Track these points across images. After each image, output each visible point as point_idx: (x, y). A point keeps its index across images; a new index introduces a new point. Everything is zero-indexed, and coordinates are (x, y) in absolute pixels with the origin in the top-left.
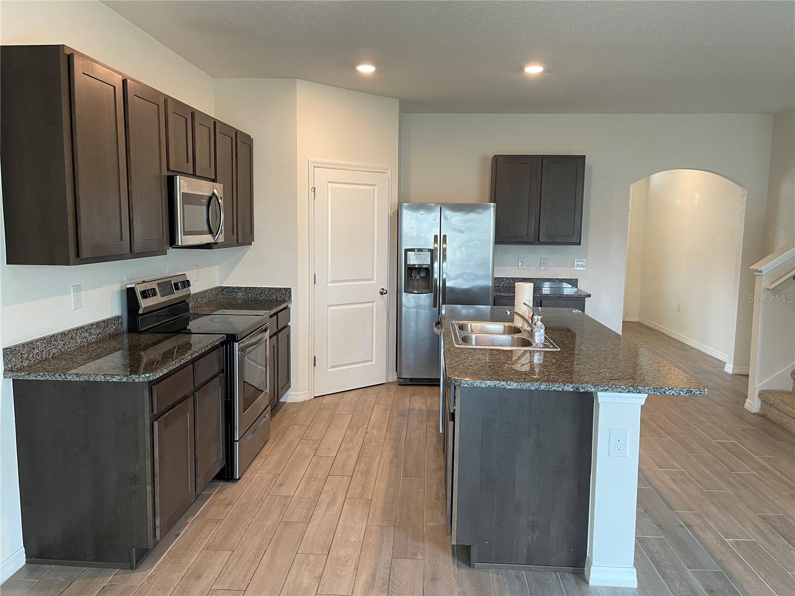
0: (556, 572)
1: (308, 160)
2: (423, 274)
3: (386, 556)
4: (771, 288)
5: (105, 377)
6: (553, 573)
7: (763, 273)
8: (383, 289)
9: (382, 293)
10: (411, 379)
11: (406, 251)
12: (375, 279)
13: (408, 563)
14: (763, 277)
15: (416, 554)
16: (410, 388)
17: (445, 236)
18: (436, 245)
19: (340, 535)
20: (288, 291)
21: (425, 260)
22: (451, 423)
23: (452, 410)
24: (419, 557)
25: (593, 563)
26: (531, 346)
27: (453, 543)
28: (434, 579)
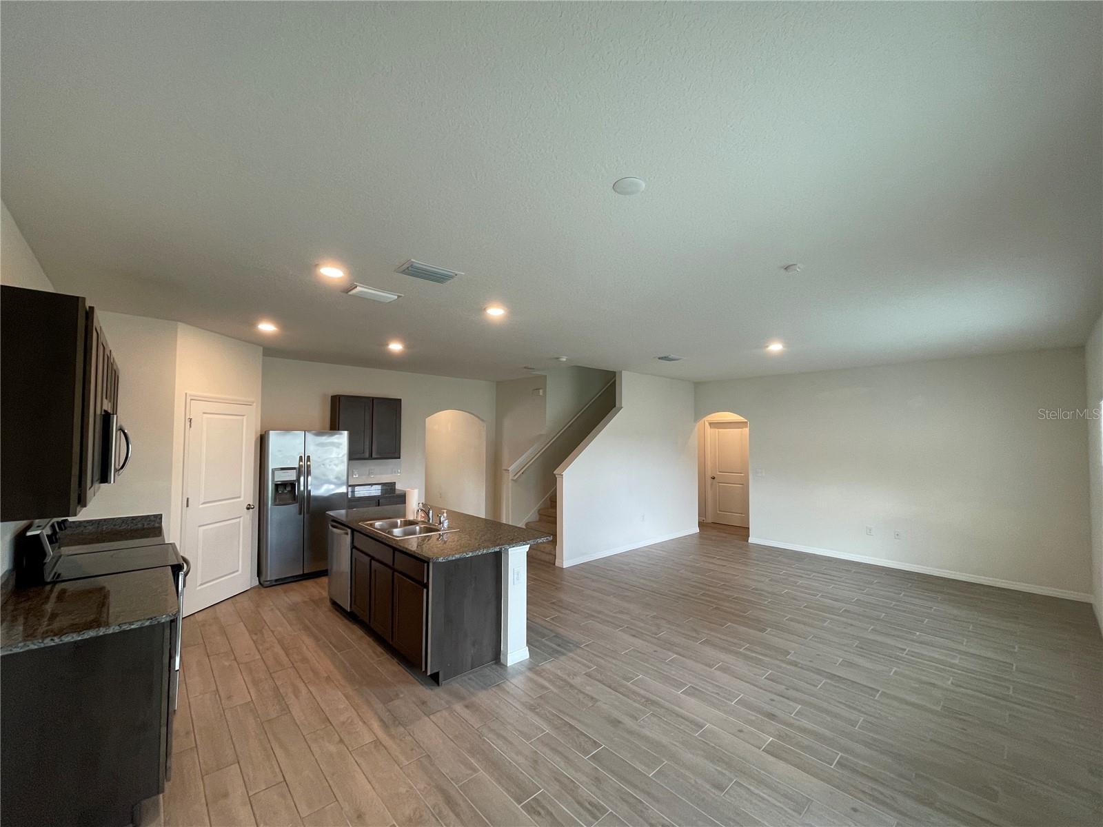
1: (186, 394)
2: (289, 489)
3: (379, 706)
4: (515, 479)
5: (121, 627)
6: (486, 669)
7: (510, 470)
8: (249, 505)
9: (248, 509)
10: (276, 581)
11: (273, 471)
12: (242, 496)
13: (397, 702)
14: (510, 473)
15: (397, 695)
16: (279, 588)
17: (309, 457)
18: (301, 463)
19: (327, 708)
20: (159, 517)
21: (291, 476)
22: (425, 590)
23: (425, 581)
24: (402, 696)
25: (509, 652)
26: (438, 530)
27: (429, 674)
28: (424, 703)
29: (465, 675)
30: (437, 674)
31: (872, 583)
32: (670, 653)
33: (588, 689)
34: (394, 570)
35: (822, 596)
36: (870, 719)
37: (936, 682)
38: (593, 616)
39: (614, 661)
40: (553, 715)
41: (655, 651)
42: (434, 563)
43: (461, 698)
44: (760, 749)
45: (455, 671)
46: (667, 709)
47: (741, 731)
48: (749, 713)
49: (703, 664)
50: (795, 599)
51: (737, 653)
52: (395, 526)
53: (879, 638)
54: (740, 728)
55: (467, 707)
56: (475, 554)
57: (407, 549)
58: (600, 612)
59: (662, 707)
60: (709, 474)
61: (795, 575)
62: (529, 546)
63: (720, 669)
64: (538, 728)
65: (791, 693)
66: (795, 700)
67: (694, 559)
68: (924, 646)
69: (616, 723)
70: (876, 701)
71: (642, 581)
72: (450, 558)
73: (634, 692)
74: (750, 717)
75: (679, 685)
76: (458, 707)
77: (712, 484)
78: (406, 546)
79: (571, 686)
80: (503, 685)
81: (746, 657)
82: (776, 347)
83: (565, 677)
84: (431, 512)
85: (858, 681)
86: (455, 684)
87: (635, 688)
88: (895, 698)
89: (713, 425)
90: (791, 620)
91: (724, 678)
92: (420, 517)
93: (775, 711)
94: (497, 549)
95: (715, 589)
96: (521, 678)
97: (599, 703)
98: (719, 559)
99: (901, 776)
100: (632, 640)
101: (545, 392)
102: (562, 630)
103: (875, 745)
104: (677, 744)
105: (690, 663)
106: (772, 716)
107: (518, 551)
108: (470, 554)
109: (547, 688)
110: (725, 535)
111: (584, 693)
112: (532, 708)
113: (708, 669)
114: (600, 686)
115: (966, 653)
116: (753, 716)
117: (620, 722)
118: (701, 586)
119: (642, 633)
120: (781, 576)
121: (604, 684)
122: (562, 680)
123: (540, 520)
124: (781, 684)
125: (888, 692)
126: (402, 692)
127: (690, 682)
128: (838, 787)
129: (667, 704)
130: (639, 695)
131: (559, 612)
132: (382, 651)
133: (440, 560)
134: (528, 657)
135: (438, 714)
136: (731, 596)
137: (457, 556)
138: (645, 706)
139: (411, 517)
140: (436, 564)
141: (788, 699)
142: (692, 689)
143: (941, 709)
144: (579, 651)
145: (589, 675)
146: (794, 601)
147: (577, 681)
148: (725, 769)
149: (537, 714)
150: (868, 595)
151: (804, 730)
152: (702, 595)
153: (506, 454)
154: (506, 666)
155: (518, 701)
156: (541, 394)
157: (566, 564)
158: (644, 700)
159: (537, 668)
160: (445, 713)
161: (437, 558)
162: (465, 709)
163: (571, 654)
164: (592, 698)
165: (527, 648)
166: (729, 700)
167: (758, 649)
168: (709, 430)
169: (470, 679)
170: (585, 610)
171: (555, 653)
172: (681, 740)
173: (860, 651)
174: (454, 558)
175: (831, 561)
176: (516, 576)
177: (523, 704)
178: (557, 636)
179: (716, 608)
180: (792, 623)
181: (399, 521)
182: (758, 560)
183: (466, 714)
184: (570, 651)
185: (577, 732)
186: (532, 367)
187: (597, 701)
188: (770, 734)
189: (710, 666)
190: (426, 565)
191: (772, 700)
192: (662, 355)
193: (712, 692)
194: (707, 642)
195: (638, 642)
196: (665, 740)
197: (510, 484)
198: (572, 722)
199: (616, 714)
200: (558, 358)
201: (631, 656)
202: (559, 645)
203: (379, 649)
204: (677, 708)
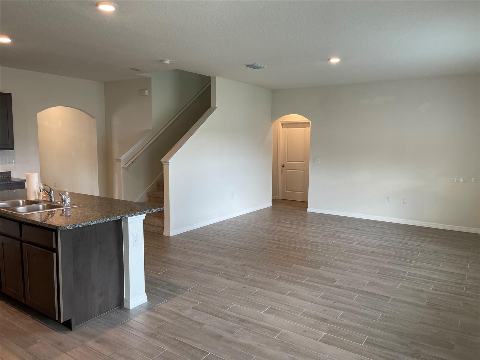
0: (112, 312)
3: (19, 350)
4: (126, 167)
6: (112, 313)
7: (121, 160)
13: (35, 346)
14: (121, 162)
15: (35, 341)
22: (55, 254)
23: (54, 246)
24: (40, 341)
25: (130, 299)
26: (62, 207)
27: (62, 321)
28: (60, 344)
29: (93, 320)
30: (70, 321)
31: (387, 234)
32: (255, 288)
33: (196, 318)
34: (22, 242)
35: (356, 244)
36: (385, 314)
37: (424, 289)
38: (196, 268)
39: (214, 297)
40: (170, 338)
41: (244, 288)
42: (62, 231)
43: (91, 336)
44: (317, 340)
45: (86, 318)
46: (254, 324)
47: (305, 331)
48: (310, 320)
49: (277, 292)
50: (339, 247)
51: (301, 284)
52: (19, 205)
53: (391, 267)
54: (304, 330)
55: (97, 342)
56: (99, 222)
57: (34, 221)
58: (202, 265)
59: (250, 323)
60: (280, 164)
61: (339, 231)
62: (145, 215)
63: (290, 295)
64: (159, 348)
65: (337, 305)
66: (339, 309)
67: (270, 224)
68: (417, 269)
69: (219, 337)
70: (389, 304)
71: (232, 241)
72: (77, 226)
73: (230, 316)
74: (311, 322)
75: (261, 307)
76: (91, 343)
77: (282, 171)
78: (33, 219)
79: (183, 317)
80: (128, 323)
81: (307, 286)
82: (335, 61)
83: (178, 312)
84: (53, 192)
85: (378, 293)
86: (86, 327)
87: (230, 313)
88: (400, 301)
89: (285, 125)
90: (336, 260)
91: (294, 300)
92: (42, 197)
93: (326, 317)
94: (118, 218)
95: (285, 244)
96: (141, 316)
97: (205, 326)
98: (286, 223)
99: (403, 344)
100: (227, 281)
101: (150, 92)
102: (172, 280)
103: (387, 329)
104: (262, 345)
105: (268, 293)
106: (325, 320)
107: (136, 219)
108: (95, 222)
109: (164, 321)
110: (291, 207)
111: (193, 321)
112: (152, 336)
113: (282, 295)
114: (205, 314)
115: (441, 271)
116: (312, 321)
117: (221, 336)
118: (275, 242)
119: (234, 276)
120: (330, 233)
121: (208, 313)
122: (175, 314)
123: (149, 201)
124: (330, 300)
125: (396, 298)
126: (39, 339)
127: (270, 305)
128: (365, 356)
129: (255, 321)
130: (233, 317)
131: (169, 267)
132: (17, 310)
133: (68, 228)
134: (147, 300)
135: (74, 350)
136: (296, 248)
137: (84, 224)
138: (239, 324)
139: (32, 198)
140: (64, 231)
141: (335, 308)
142: (272, 310)
143: (426, 304)
144: (187, 293)
145: (196, 308)
146: (338, 248)
147: (187, 313)
148: (296, 356)
149: (158, 339)
150: (385, 241)
151: (346, 326)
152: (276, 248)
153: (116, 147)
154: (129, 309)
155: (141, 332)
156: (147, 94)
157: (172, 234)
158: (237, 320)
159: (155, 308)
160: (80, 349)
161: (65, 227)
162: (97, 344)
163: (180, 296)
164: (199, 323)
165: (146, 294)
166: (297, 313)
167: (316, 280)
168: (281, 129)
169: (99, 322)
170: (190, 265)
171: (168, 296)
172: (265, 342)
173: (380, 276)
174: (80, 226)
175: (362, 221)
176: (135, 239)
177: (145, 334)
178: (169, 284)
179: (286, 256)
180: (337, 262)
181: (21, 202)
182: (313, 223)
183: (98, 347)
184: (179, 294)
185: (189, 347)
186: (139, 69)
187: (203, 324)
188: (323, 331)
189: (284, 294)
190: (54, 233)
191: (325, 310)
192: (251, 63)
193: (286, 310)
194: (281, 278)
195: (232, 283)
196: (254, 343)
197: (122, 172)
198: (185, 341)
199: (219, 332)
200: (162, 61)
201: (227, 292)
202: (171, 291)
203: (13, 309)
204: (261, 323)
